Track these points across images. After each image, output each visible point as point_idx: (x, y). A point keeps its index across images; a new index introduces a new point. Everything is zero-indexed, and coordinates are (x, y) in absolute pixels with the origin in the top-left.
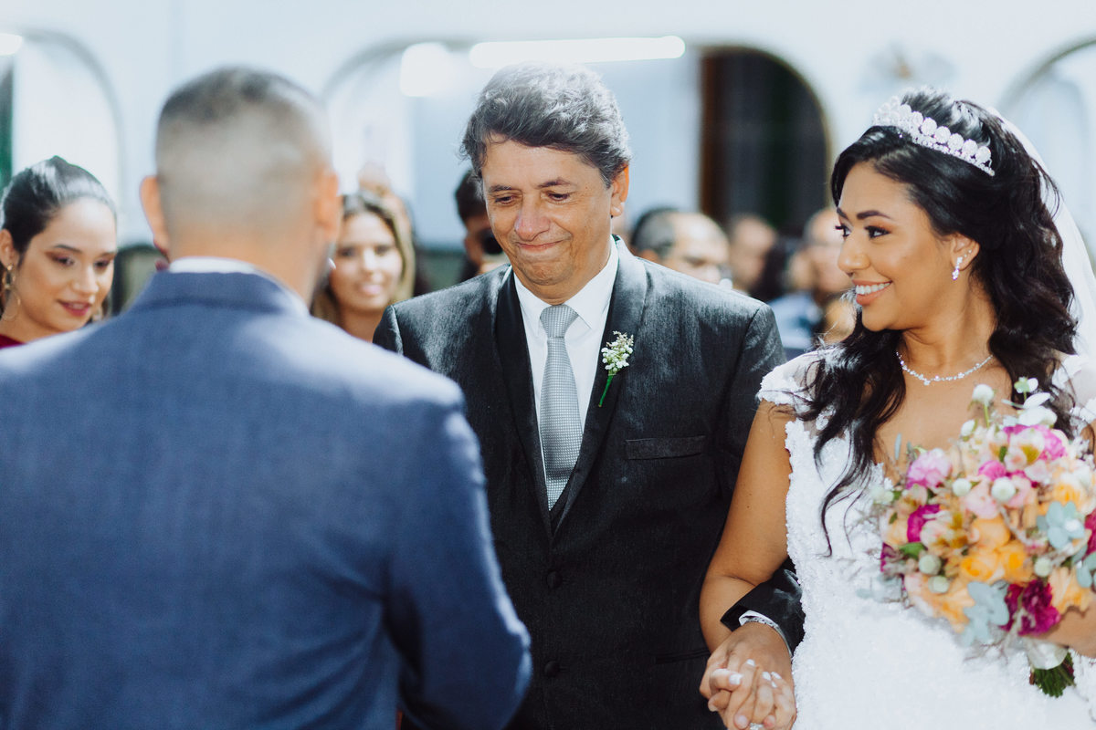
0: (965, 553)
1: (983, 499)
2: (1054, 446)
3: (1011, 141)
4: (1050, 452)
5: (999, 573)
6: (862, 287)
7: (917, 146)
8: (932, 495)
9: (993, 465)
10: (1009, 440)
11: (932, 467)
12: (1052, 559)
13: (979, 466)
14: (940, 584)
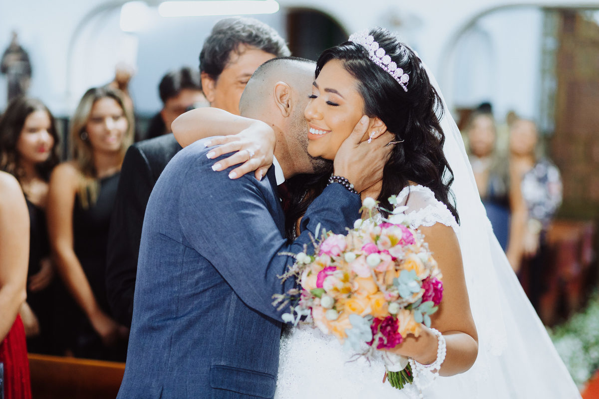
0: (349, 297)
1: (363, 265)
2: (408, 237)
3: (423, 75)
4: (405, 241)
5: (368, 311)
6: (314, 130)
7: (370, 61)
8: (333, 261)
9: (370, 245)
10: (381, 231)
11: (335, 244)
12: (399, 304)
13: (362, 245)
14: (332, 314)
